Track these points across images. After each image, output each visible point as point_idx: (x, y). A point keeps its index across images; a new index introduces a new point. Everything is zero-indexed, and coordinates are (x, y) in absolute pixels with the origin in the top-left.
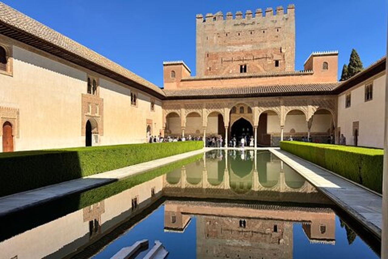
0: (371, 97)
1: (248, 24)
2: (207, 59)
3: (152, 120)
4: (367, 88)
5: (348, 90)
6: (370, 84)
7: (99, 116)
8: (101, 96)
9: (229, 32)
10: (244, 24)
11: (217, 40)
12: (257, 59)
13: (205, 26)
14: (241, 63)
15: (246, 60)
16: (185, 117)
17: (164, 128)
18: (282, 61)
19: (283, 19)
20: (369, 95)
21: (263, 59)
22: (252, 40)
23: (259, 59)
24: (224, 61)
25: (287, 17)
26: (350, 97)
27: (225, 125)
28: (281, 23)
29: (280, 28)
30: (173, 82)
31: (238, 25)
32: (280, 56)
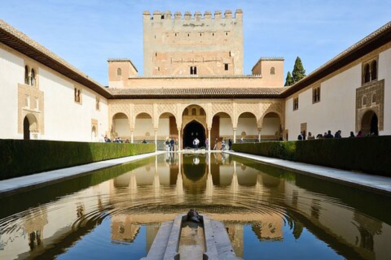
0: (319, 100)
1: (197, 26)
2: (155, 58)
3: (97, 121)
4: (314, 91)
5: (295, 94)
6: (318, 87)
7: (39, 111)
8: (41, 89)
9: (178, 32)
10: (193, 25)
11: (166, 39)
12: (206, 61)
13: (153, 24)
14: (191, 64)
15: (196, 62)
16: (134, 117)
17: (110, 130)
18: (231, 65)
19: (232, 23)
20: (316, 97)
21: (213, 62)
22: (201, 42)
23: (209, 61)
24: (174, 62)
25: (235, 22)
26: (297, 101)
27: (178, 127)
28: (229, 27)
29: (229, 31)
30: (119, 80)
31: (187, 25)
32: (229, 60)
